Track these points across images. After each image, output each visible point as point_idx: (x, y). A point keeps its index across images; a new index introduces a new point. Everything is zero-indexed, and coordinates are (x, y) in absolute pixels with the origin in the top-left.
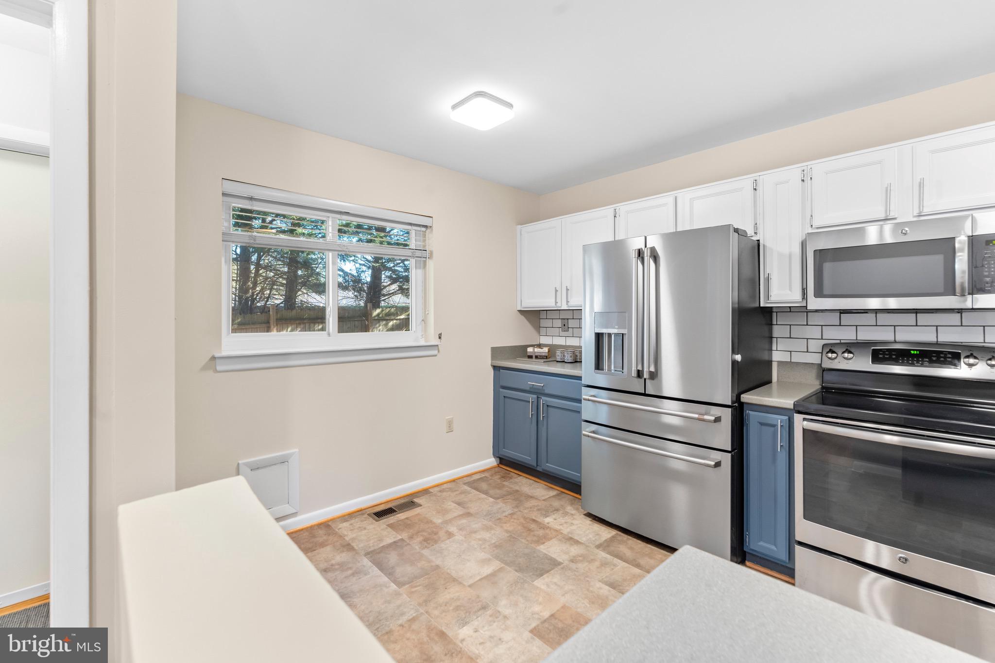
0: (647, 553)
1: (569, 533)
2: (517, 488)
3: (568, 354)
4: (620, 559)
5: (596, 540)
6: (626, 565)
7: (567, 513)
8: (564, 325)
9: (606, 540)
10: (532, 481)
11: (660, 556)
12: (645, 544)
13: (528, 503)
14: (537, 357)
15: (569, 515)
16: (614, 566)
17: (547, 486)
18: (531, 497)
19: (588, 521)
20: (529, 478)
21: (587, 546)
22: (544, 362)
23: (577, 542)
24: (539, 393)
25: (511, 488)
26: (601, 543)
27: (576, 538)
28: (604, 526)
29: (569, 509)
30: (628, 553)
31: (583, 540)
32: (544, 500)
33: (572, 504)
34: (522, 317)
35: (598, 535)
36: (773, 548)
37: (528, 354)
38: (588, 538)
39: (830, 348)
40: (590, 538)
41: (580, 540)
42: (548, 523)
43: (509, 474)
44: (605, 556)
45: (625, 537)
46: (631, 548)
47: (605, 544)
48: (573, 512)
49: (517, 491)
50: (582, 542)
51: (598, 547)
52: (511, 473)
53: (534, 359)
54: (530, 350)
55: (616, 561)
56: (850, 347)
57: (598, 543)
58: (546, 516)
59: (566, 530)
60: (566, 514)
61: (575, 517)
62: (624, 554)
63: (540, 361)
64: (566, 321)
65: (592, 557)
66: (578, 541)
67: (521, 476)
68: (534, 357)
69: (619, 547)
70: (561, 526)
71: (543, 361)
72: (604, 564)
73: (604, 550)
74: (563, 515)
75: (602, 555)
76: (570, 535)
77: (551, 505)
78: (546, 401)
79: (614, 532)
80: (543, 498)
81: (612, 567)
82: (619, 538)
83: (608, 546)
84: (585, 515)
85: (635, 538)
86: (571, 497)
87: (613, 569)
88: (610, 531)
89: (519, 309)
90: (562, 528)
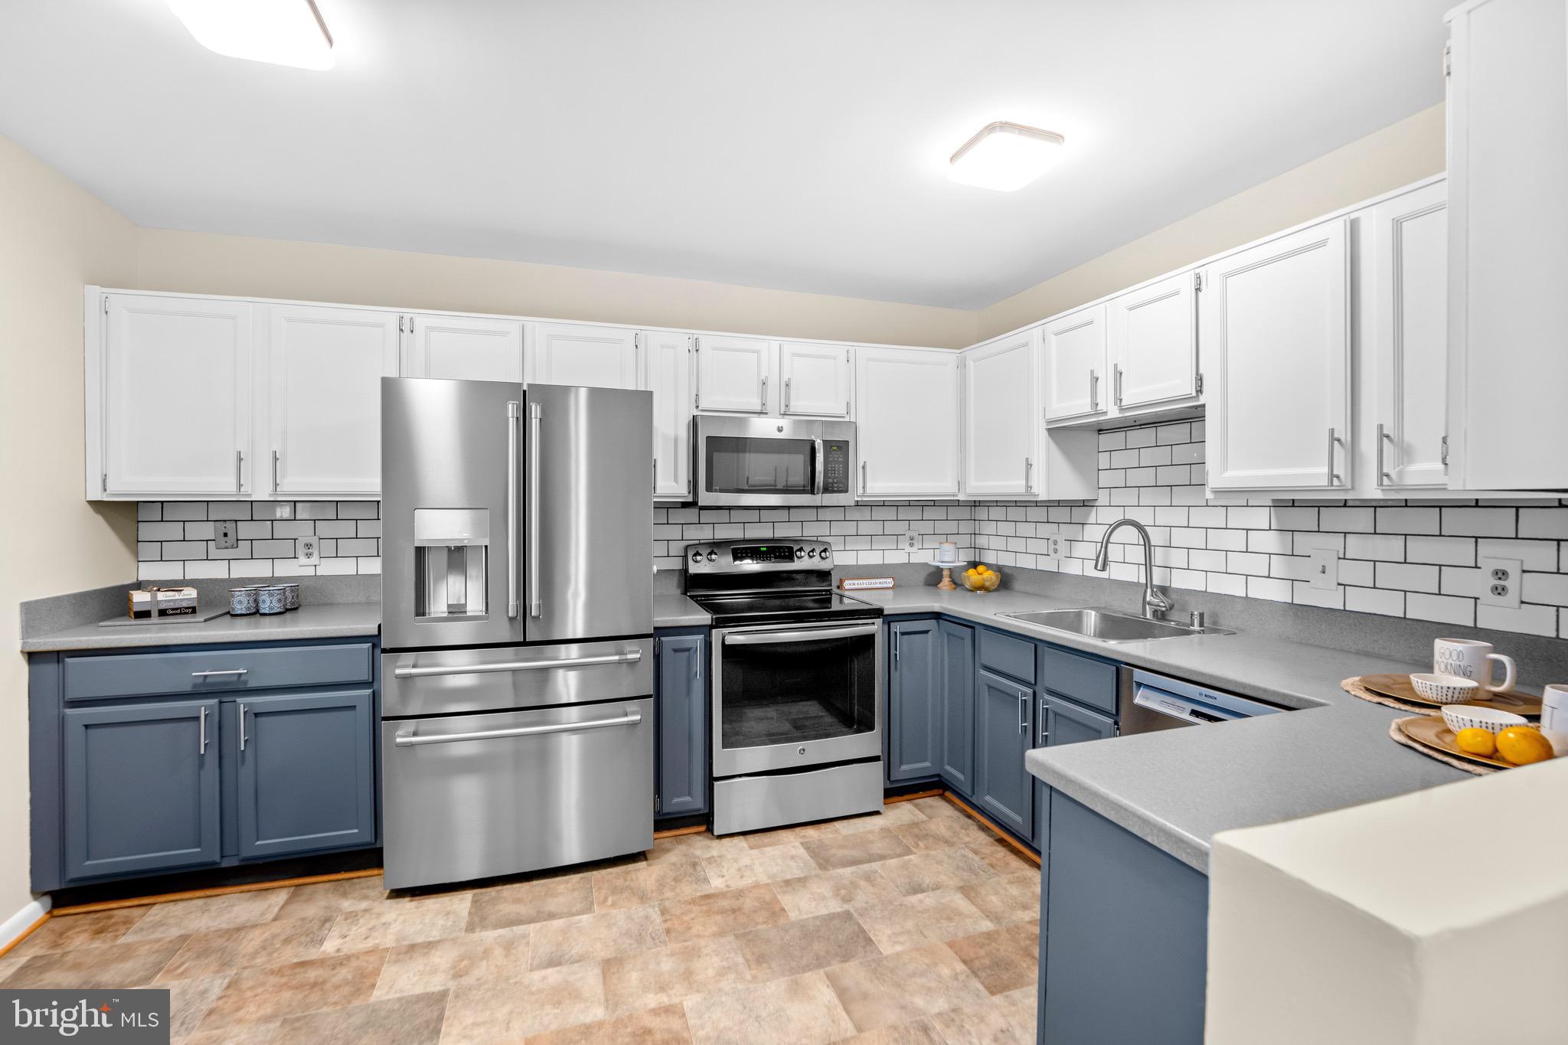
0: (543, 893)
1: (398, 940)
2: (175, 932)
3: (271, 595)
4: (519, 924)
5: (455, 922)
6: (538, 925)
7: (354, 914)
8: (225, 535)
9: (470, 913)
10: (200, 902)
11: (563, 886)
12: (527, 883)
13: (245, 942)
14: (163, 613)
15: (360, 914)
16: (524, 937)
17: (249, 891)
18: (239, 929)
19: (407, 904)
20: (181, 900)
21: (453, 940)
22: (206, 621)
23: (430, 945)
24: (225, 691)
25: (158, 941)
26: (468, 922)
27: (420, 940)
28: (442, 895)
29: (347, 904)
30: (522, 910)
31: (435, 935)
32: (275, 919)
33: (344, 895)
34: (99, 519)
35: (448, 913)
36: (688, 799)
37: (136, 609)
38: (440, 927)
39: (693, 550)
40: (442, 926)
41: (431, 939)
42: (338, 950)
43: (110, 917)
44: (496, 935)
45: (491, 892)
46: (518, 901)
47: (476, 919)
48: (364, 905)
49: (184, 938)
50: (437, 939)
51: (470, 928)
52: (116, 912)
53: (155, 619)
54: (140, 598)
55: (519, 930)
56: (715, 546)
57: (463, 925)
58: (321, 942)
59: (389, 940)
60: (352, 917)
61: (376, 910)
62: (518, 914)
63: (180, 621)
64: (230, 526)
65: (480, 949)
66: (430, 943)
67: (155, 904)
68: (155, 613)
69: (500, 911)
70: (370, 940)
71: (202, 620)
72: (509, 946)
73: (484, 928)
74: (349, 921)
75: (490, 936)
76: (406, 943)
77: (303, 919)
78: (250, 704)
79: (468, 895)
80: (270, 916)
81: (525, 941)
82: (486, 898)
83: (483, 919)
84: (389, 897)
85: (504, 884)
86: (327, 885)
87: (528, 943)
88: (460, 896)
89: (97, 495)
90: (377, 942)
